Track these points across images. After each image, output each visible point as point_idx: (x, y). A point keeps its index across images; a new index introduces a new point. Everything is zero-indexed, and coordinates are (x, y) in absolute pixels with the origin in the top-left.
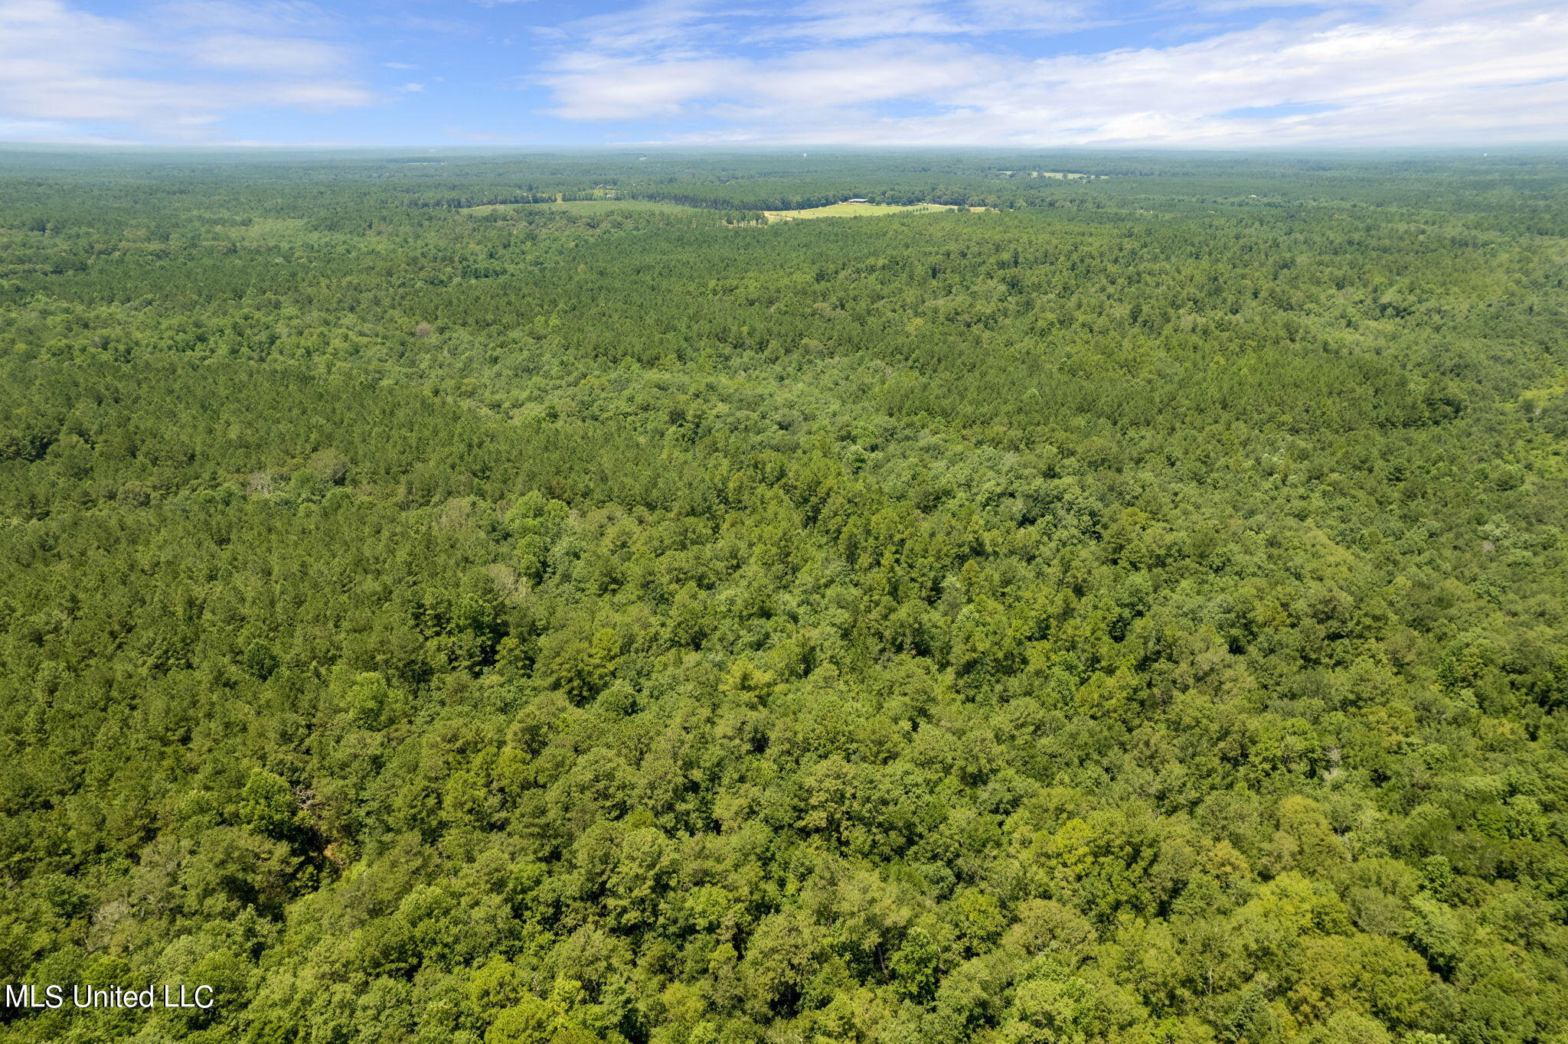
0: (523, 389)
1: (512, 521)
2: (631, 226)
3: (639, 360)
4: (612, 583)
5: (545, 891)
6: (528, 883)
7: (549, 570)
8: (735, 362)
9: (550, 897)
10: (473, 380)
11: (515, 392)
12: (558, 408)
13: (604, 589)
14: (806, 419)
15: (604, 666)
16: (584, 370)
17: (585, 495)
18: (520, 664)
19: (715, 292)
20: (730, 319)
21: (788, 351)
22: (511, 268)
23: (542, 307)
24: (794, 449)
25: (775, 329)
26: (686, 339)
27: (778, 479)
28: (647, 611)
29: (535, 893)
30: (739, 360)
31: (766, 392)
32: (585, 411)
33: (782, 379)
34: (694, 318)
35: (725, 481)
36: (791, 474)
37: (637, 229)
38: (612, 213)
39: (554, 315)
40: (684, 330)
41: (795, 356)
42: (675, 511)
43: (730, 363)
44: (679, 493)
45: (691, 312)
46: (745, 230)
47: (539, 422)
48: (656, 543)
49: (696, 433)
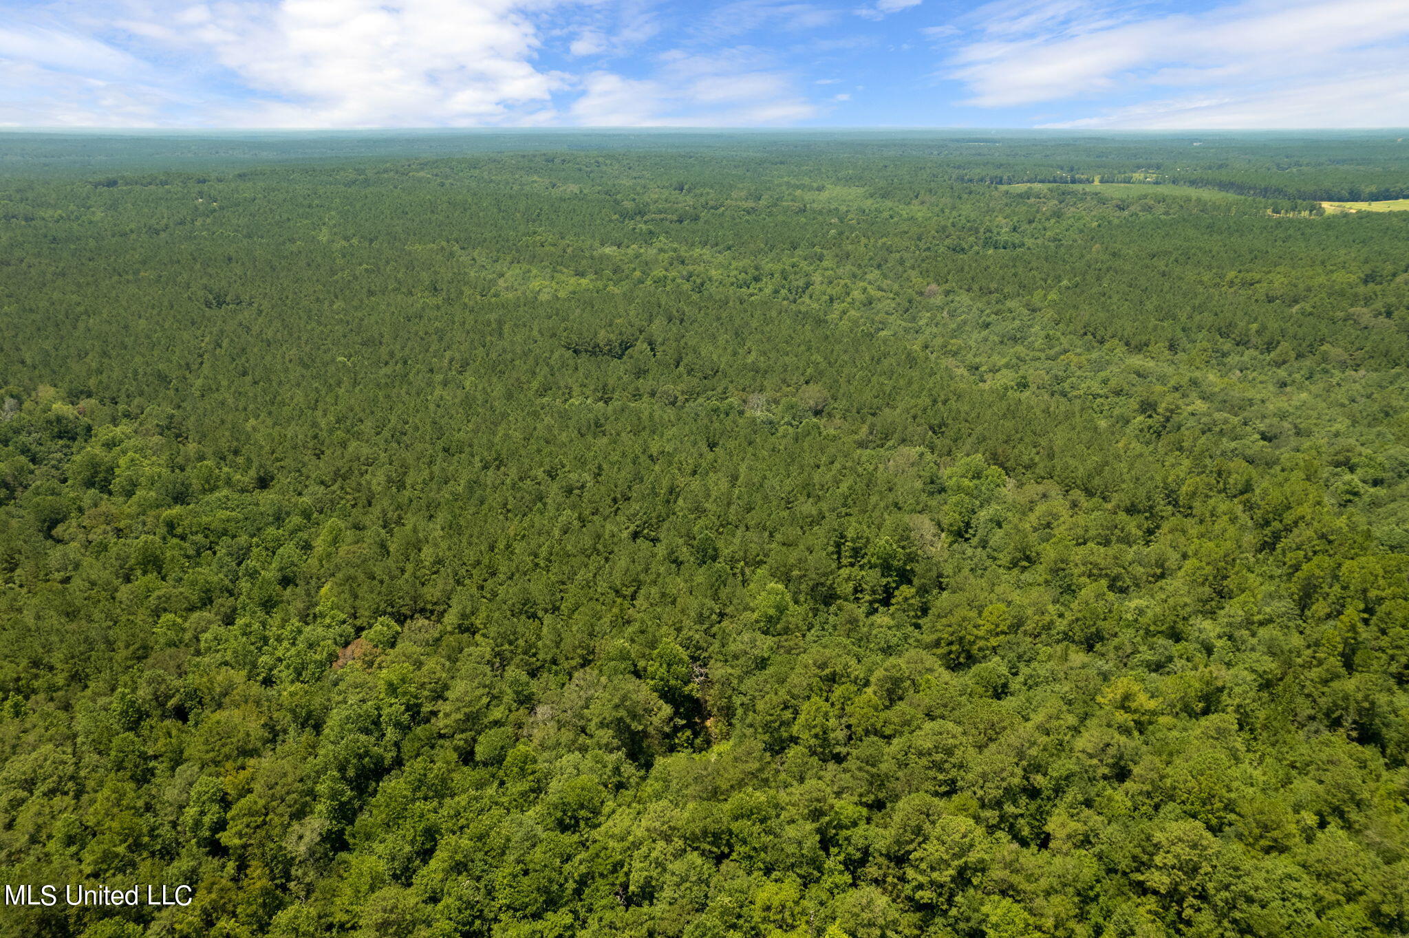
0: (1003, 356)
1: (950, 478)
2: (1162, 210)
3: (1127, 344)
4: (1025, 559)
5: (859, 835)
6: (846, 822)
7: (971, 531)
8: (1233, 359)
9: (861, 843)
10: (960, 342)
11: (995, 357)
12: (1030, 379)
13: (1014, 564)
14: (1298, 434)
15: (987, 640)
16: (1067, 346)
17: (1027, 467)
18: (912, 613)
19: (1231, 284)
20: (1240, 313)
21: (1299, 356)
22: (1029, 242)
23: (1046, 282)
24: (1269, 465)
25: (1291, 332)
26: (1184, 330)
27: (1242, 493)
28: (1047, 598)
29: (849, 833)
30: (1237, 358)
31: (1258, 396)
32: (1057, 386)
33: (1284, 385)
34: (1199, 309)
35: (1180, 482)
36: (1257, 491)
37: (1167, 213)
38: (1145, 197)
39: (1055, 290)
40: (1183, 319)
41: (1308, 363)
42: (1113, 503)
43: (1226, 360)
44: (1124, 486)
45: (1197, 302)
46: (1290, 221)
47: (1006, 389)
48: (1080, 532)
49: (1165, 427)
